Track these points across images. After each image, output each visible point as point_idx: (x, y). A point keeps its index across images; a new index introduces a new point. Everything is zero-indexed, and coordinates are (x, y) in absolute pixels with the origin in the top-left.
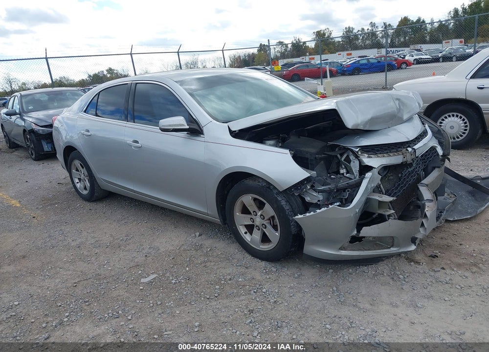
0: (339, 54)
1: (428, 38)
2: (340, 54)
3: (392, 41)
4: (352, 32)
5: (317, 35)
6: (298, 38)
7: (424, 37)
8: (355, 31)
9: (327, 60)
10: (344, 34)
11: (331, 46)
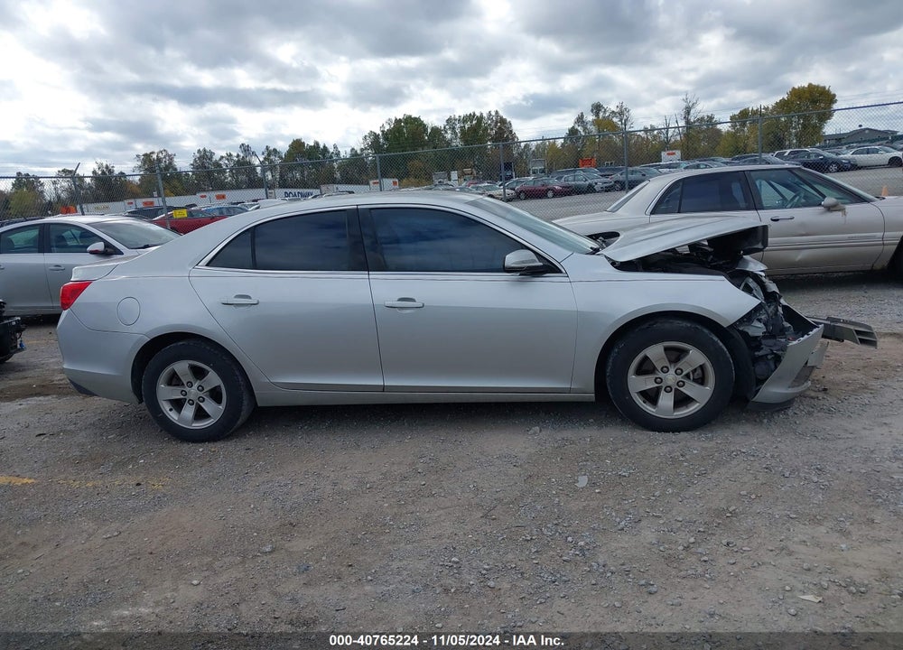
0: (202, 197)
1: (338, 175)
2: (205, 196)
3: (281, 176)
4: (210, 159)
5: (144, 162)
6: (104, 165)
7: (332, 173)
8: (216, 158)
9: (195, 205)
10: (195, 161)
11: (176, 183)
